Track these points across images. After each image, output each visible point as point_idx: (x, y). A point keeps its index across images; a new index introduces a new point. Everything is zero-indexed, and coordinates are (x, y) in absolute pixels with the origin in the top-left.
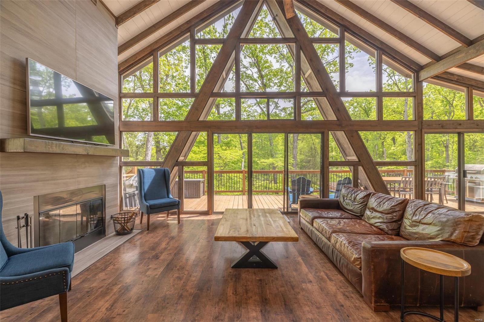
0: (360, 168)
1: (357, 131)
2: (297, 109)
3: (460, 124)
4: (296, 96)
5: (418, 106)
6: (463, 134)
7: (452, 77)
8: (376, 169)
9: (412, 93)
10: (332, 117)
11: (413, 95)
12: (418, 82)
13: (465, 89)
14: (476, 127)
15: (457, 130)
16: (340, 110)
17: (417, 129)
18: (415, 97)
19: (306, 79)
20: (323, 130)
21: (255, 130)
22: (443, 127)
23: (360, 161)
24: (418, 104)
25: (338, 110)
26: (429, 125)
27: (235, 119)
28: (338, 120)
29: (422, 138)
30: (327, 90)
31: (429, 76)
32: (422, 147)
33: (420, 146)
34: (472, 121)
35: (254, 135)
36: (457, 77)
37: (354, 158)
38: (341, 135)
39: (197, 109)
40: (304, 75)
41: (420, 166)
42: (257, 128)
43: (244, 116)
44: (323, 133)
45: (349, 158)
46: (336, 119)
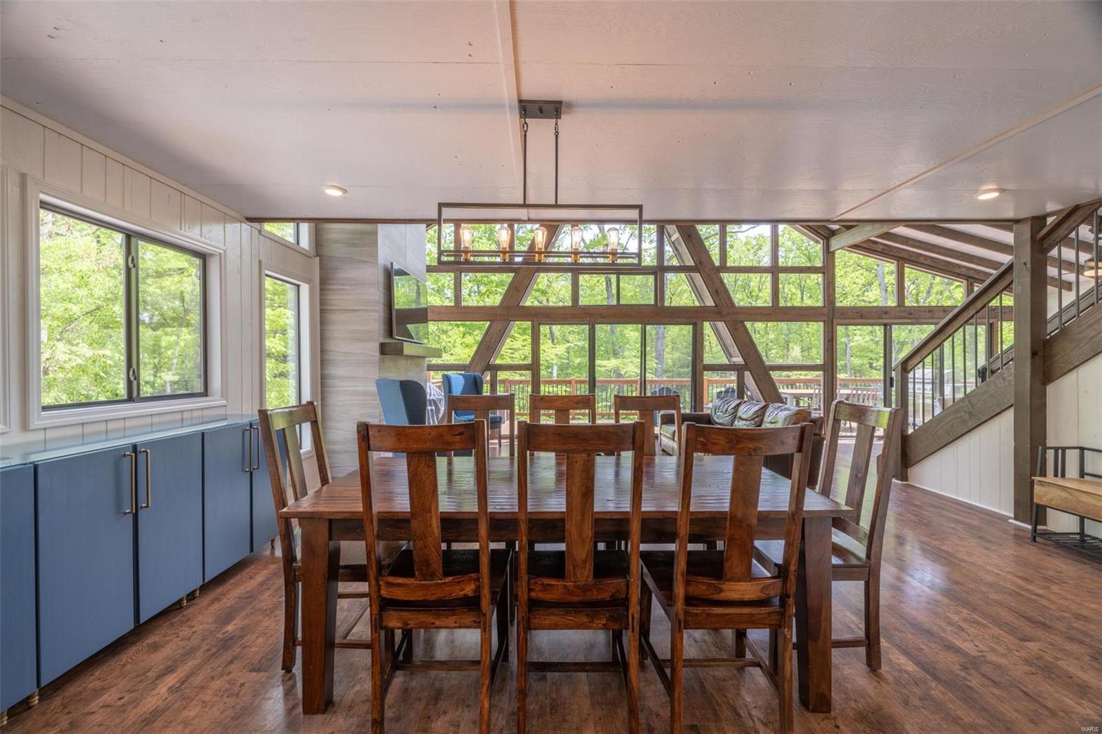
0: (747, 374)
1: (742, 322)
2: (659, 289)
3: (886, 313)
4: (659, 271)
5: (828, 288)
6: (891, 325)
7: (875, 246)
8: (769, 376)
9: (821, 268)
10: (710, 302)
11: (821, 271)
12: (829, 254)
13: (895, 262)
14: (907, 315)
15: (881, 321)
16: (719, 292)
17: (826, 318)
18: (824, 273)
19: (673, 243)
20: (695, 320)
21: (599, 320)
22: (862, 317)
23: (746, 364)
24: (828, 283)
25: (717, 292)
26: (842, 314)
27: (570, 305)
28: (716, 306)
29: (832, 332)
30: (700, 263)
31: (846, 244)
32: (833, 345)
33: (830, 343)
34: (902, 309)
35: (598, 327)
36: (882, 247)
37: (738, 360)
38: (721, 325)
39: (517, 290)
40: (670, 237)
41: (830, 371)
42: (602, 316)
43: (584, 301)
44: (695, 325)
45: (734, 359)
46: (713, 305)
